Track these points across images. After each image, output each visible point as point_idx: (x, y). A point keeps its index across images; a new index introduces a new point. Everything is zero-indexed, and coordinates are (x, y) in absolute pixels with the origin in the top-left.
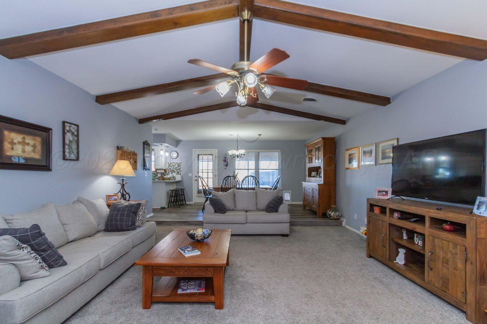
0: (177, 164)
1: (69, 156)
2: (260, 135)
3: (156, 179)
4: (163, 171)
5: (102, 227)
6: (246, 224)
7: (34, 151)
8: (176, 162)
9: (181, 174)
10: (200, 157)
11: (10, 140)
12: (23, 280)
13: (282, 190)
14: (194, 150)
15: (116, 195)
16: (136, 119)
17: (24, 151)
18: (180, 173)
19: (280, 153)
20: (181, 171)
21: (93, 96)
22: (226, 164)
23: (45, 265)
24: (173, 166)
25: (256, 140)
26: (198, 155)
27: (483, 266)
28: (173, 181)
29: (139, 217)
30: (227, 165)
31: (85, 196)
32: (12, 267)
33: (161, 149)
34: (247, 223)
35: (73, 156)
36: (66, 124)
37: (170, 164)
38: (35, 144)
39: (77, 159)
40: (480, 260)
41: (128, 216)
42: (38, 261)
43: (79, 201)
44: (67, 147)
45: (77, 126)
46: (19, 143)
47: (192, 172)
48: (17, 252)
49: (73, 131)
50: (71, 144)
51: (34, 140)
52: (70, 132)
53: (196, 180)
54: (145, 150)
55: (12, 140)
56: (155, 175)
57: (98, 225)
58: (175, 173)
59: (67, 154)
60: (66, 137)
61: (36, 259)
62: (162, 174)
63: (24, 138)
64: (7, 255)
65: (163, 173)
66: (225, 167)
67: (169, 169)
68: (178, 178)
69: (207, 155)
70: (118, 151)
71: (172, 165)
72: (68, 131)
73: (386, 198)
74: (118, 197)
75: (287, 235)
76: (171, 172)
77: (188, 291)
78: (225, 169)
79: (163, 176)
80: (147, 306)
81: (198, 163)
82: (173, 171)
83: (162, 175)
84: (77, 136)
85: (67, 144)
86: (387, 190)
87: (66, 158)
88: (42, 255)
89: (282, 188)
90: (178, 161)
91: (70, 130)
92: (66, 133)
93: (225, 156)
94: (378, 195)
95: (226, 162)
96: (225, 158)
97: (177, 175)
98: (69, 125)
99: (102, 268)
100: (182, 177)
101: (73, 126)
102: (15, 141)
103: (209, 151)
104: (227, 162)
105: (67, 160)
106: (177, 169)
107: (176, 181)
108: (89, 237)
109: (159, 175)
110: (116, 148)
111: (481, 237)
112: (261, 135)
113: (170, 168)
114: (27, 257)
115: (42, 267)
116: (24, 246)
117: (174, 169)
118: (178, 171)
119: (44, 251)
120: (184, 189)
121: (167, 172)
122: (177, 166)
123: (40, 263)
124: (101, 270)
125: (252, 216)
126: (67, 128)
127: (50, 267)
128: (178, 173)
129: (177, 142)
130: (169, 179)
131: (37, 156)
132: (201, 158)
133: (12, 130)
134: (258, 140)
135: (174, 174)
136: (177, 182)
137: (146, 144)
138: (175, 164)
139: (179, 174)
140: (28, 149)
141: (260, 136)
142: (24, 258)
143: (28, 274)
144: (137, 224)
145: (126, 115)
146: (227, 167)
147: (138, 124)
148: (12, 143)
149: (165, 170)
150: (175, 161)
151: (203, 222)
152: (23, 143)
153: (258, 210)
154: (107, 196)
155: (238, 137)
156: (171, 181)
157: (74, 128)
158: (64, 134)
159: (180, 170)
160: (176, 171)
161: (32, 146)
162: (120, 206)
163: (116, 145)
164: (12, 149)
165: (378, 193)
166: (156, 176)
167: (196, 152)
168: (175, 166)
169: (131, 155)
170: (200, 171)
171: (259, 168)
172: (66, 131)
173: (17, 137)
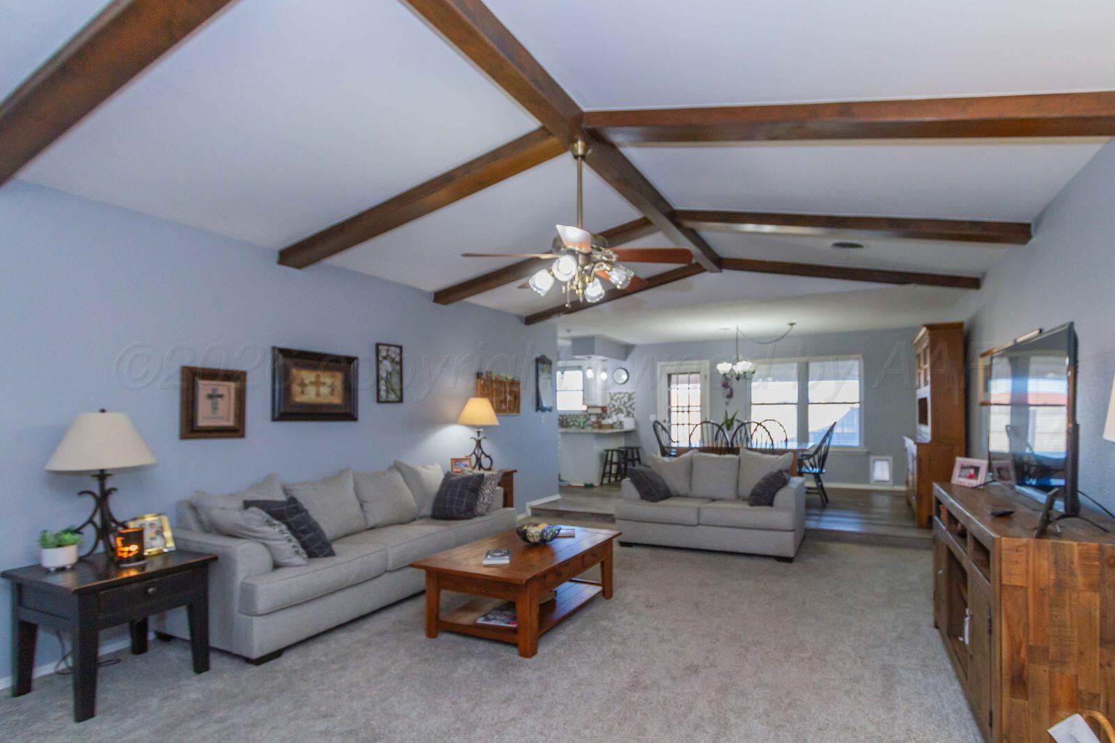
0: (627, 395)
1: (387, 396)
2: (792, 324)
3: (587, 426)
4: (599, 411)
5: (427, 510)
6: (696, 527)
7: (332, 392)
8: (624, 391)
9: (635, 416)
10: (674, 377)
11: (299, 381)
12: (277, 566)
13: (869, 454)
14: (660, 364)
15: (467, 458)
16: (519, 317)
17: (318, 394)
18: (633, 414)
19: (862, 362)
20: (634, 409)
21: (431, 293)
22: (728, 393)
23: (301, 550)
24: (618, 401)
25: (784, 336)
26: (669, 376)
27: (1019, 653)
28: (619, 430)
29: (484, 499)
30: (730, 396)
31: (408, 460)
32: (262, 548)
33: (588, 366)
34: (699, 524)
35: (392, 397)
36: (381, 347)
37: (613, 394)
38: (333, 383)
39: (401, 400)
40: (1012, 637)
41: (461, 495)
42: (292, 544)
43: (397, 467)
44: (382, 383)
45: (401, 348)
46: (312, 383)
47: (655, 412)
48: (266, 529)
49: (393, 356)
50: (389, 376)
51: (334, 377)
52: (388, 358)
54: (540, 373)
55: (303, 381)
56: (585, 419)
57: (420, 507)
58: (622, 413)
59: (383, 393)
60: (381, 366)
61: (290, 541)
62: (600, 416)
63: (318, 376)
64: (254, 531)
65: (601, 414)
66: (727, 400)
67: (611, 405)
68: (629, 424)
69: (686, 373)
70: (479, 381)
71: (616, 397)
72: (385, 358)
73: (974, 483)
74: (470, 463)
75: (788, 560)
76: (615, 413)
77: (492, 623)
78: (727, 403)
79: (600, 420)
80: (431, 634)
81: (669, 392)
82: (619, 411)
83: (598, 418)
84: (401, 363)
85: (382, 378)
86: (978, 465)
87: (381, 400)
88: (301, 538)
89: (866, 450)
90: (628, 389)
91: (388, 355)
92: (381, 362)
94: (960, 476)
95: (728, 390)
96: (727, 380)
97: (627, 419)
98: (386, 347)
99: (389, 568)
100: (636, 423)
101: (393, 349)
102: (307, 382)
103: (694, 365)
104: (732, 389)
105: (382, 402)
106: (627, 405)
107: (624, 430)
108: (402, 523)
109: (593, 419)
110: (475, 376)
111: (1013, 584)
112: (794, 324)
113: (614, 402)
114: (278, 536)
115: (297, 553)
116: (276, 522)
117: (621, 407)
118: (629, 409)
119: (304, 532)
120: (639, 448)
121: (608, 412)
122: (626, 399)
123: (294, 547)
124: (387, 571)
125: (711, 511)
126: (383, 353)
127: (311, 555)
128: (628, 414)
129: (625, 350)
130: (612, 426)
131: (337, 400)
132: (676, 380)
133: (302, 367)
134: (790, 334)
135: (622, 417)
136: (628, 434)
137: (543, 363)
138: (622, 395)
139: (631, 415)
140: (324, 390)
141: (794, 326)
142: (274, 537)
143: (282, 560)
144: (479, 510)
145: (497, 314)
146: (732, 399)
147: (523, 326)
148: (303, 385)
149: (604, 409)
150: (624, 389)
151: (615, 516)
152: (317, 383)
153: (739, 498)
154: (452, 459)
155: (739, 333)
156: (615, 431)
157: (395, 352)
158: (378, 362)
159: (633, 406)
160: (624, 410)
161: (330, 386)
162: (454, 478)
163: (475, 370)
164: (303, 392)
165: (961, 471)
166: (587, 421)
167: (663, 368)
168: (623, 400)
169: (505, 386)
170: (673, 409)
171: (808, 400)
172: (381, 359)
173: (308, 376)
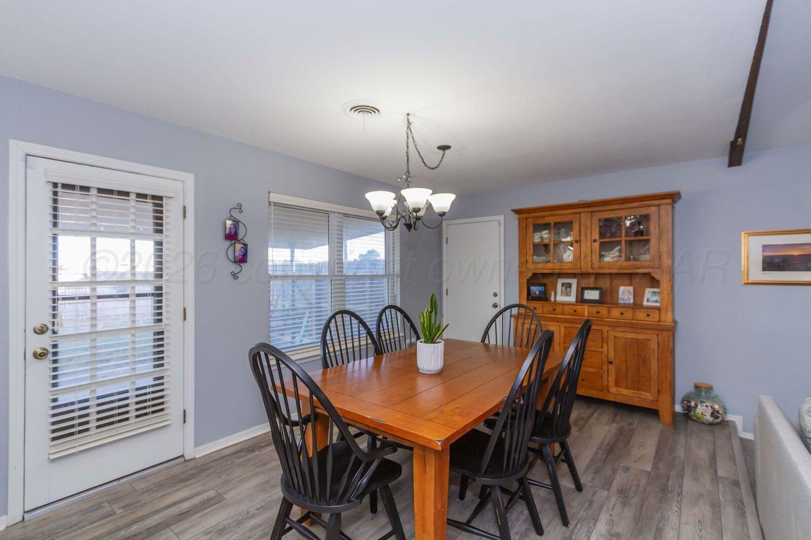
2: (444, 148)
30: (242, 259)
53: (40, 356)
66: (235, 268)
78: (235, 276)
93: (235, 213)
95: (238, 246)
96: (236, 223)
104: (245, 245)
112: (448, 147)
141: (447, 151)
